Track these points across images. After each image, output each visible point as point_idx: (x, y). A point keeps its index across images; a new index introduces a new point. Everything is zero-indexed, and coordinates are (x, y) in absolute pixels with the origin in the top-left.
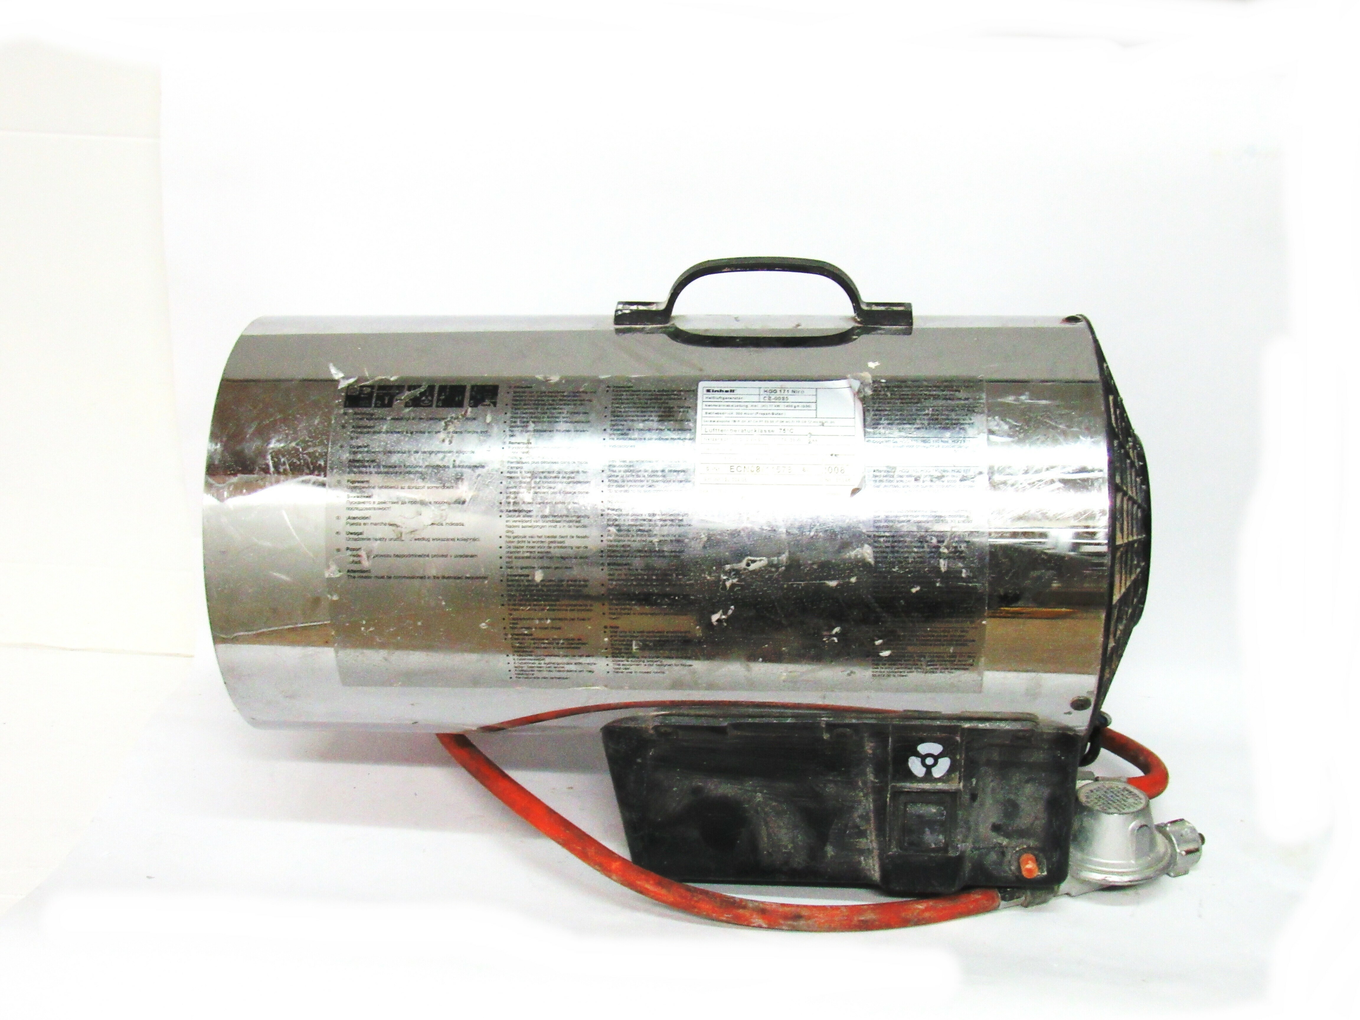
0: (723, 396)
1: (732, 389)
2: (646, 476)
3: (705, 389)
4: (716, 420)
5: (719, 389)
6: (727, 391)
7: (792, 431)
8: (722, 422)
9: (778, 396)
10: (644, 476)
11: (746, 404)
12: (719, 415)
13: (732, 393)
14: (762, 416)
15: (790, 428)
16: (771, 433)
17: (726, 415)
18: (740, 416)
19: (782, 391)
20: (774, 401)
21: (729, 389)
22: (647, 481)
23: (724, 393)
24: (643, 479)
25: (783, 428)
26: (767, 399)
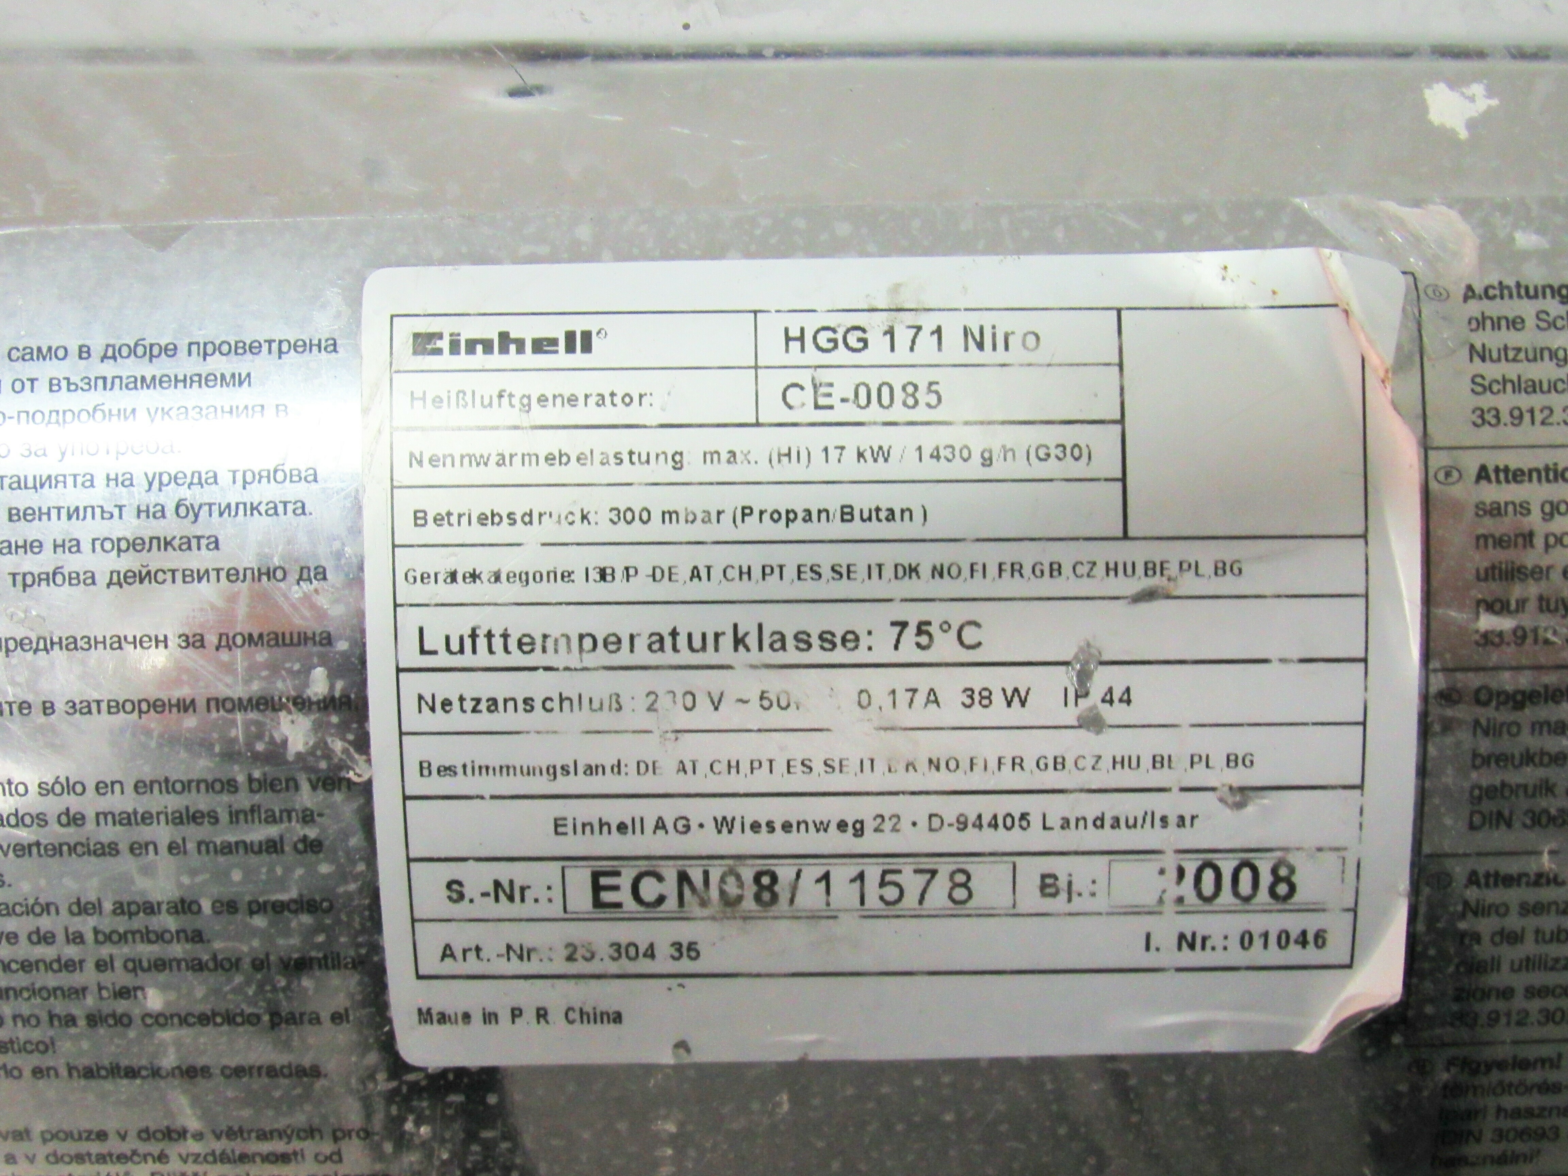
0: (519, 385)
1: (579, 325)
2: (89, 937)
3: (405, 329)
4: (486, 571)
5: (490, 330)
6: (541, 346)
7: (970, 635)
8: (525, 578)
9: (874, 378)
10: (78, 938)
11: (672, 440)
12: (503, 532)
13: (579, 358)
14: (779, 531)
15: (957, 614)
16: (840, 655)
17: (548, 530)
18: (637, 531)
19: (903, 336)
20: (848, 413)
21: (556, 329)
22: (101, 966)
23: (530, 359)
24: (72, 952)
25: (914, 614)
26: (802, 398)
